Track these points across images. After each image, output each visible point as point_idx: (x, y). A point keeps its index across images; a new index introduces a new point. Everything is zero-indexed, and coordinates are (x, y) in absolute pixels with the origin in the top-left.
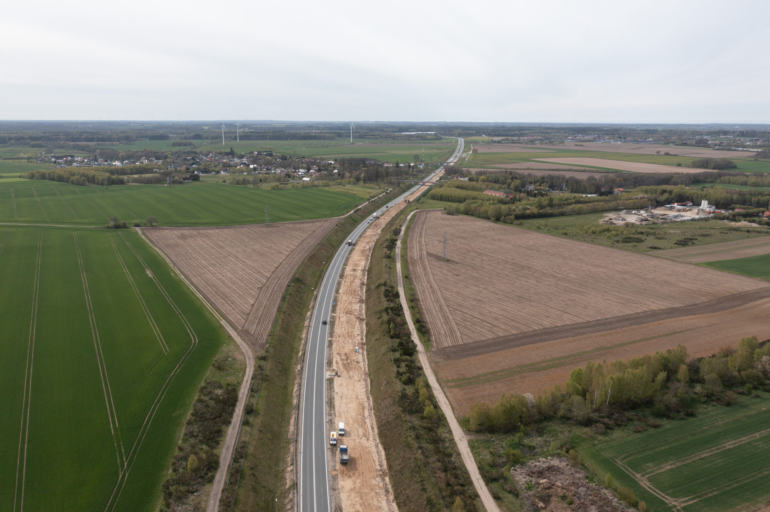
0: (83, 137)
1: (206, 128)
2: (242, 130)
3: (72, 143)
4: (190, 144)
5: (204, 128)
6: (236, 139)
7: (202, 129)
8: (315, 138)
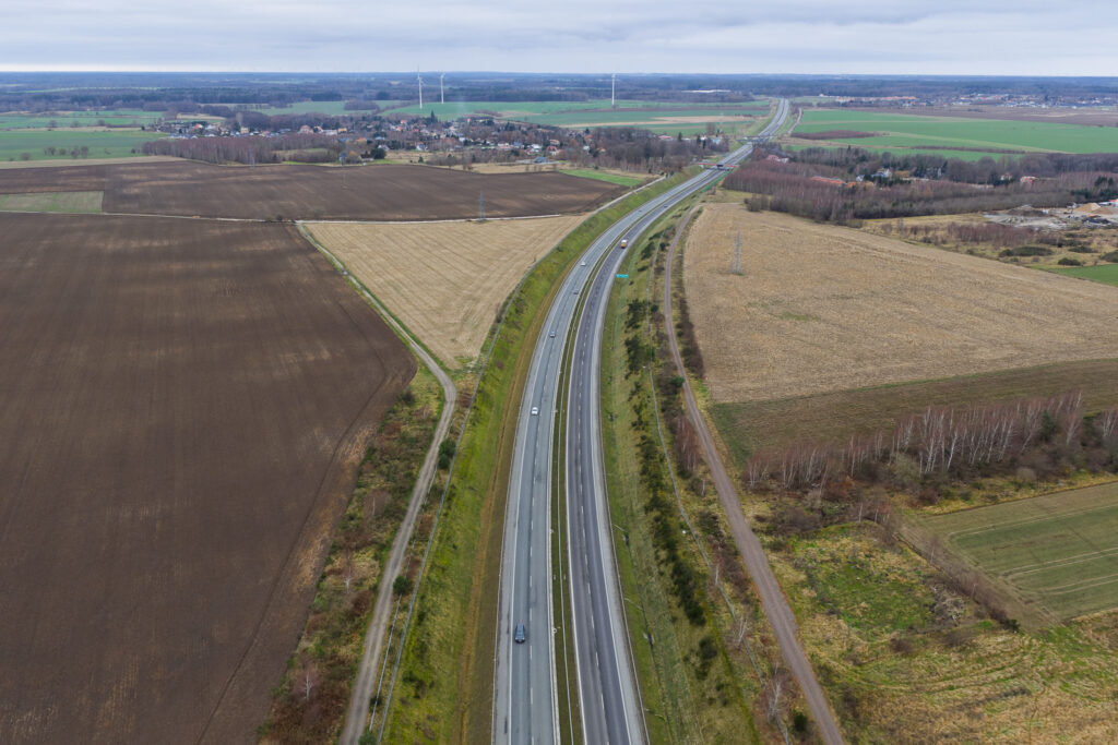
0: (219, 95)
1: (395, 83)
2: (447, 87)
3: (203, 105)
4: (373, 107)
5: (393, 83)
6: (439, 100)
7: (390, 85)
8: (558, 98)
